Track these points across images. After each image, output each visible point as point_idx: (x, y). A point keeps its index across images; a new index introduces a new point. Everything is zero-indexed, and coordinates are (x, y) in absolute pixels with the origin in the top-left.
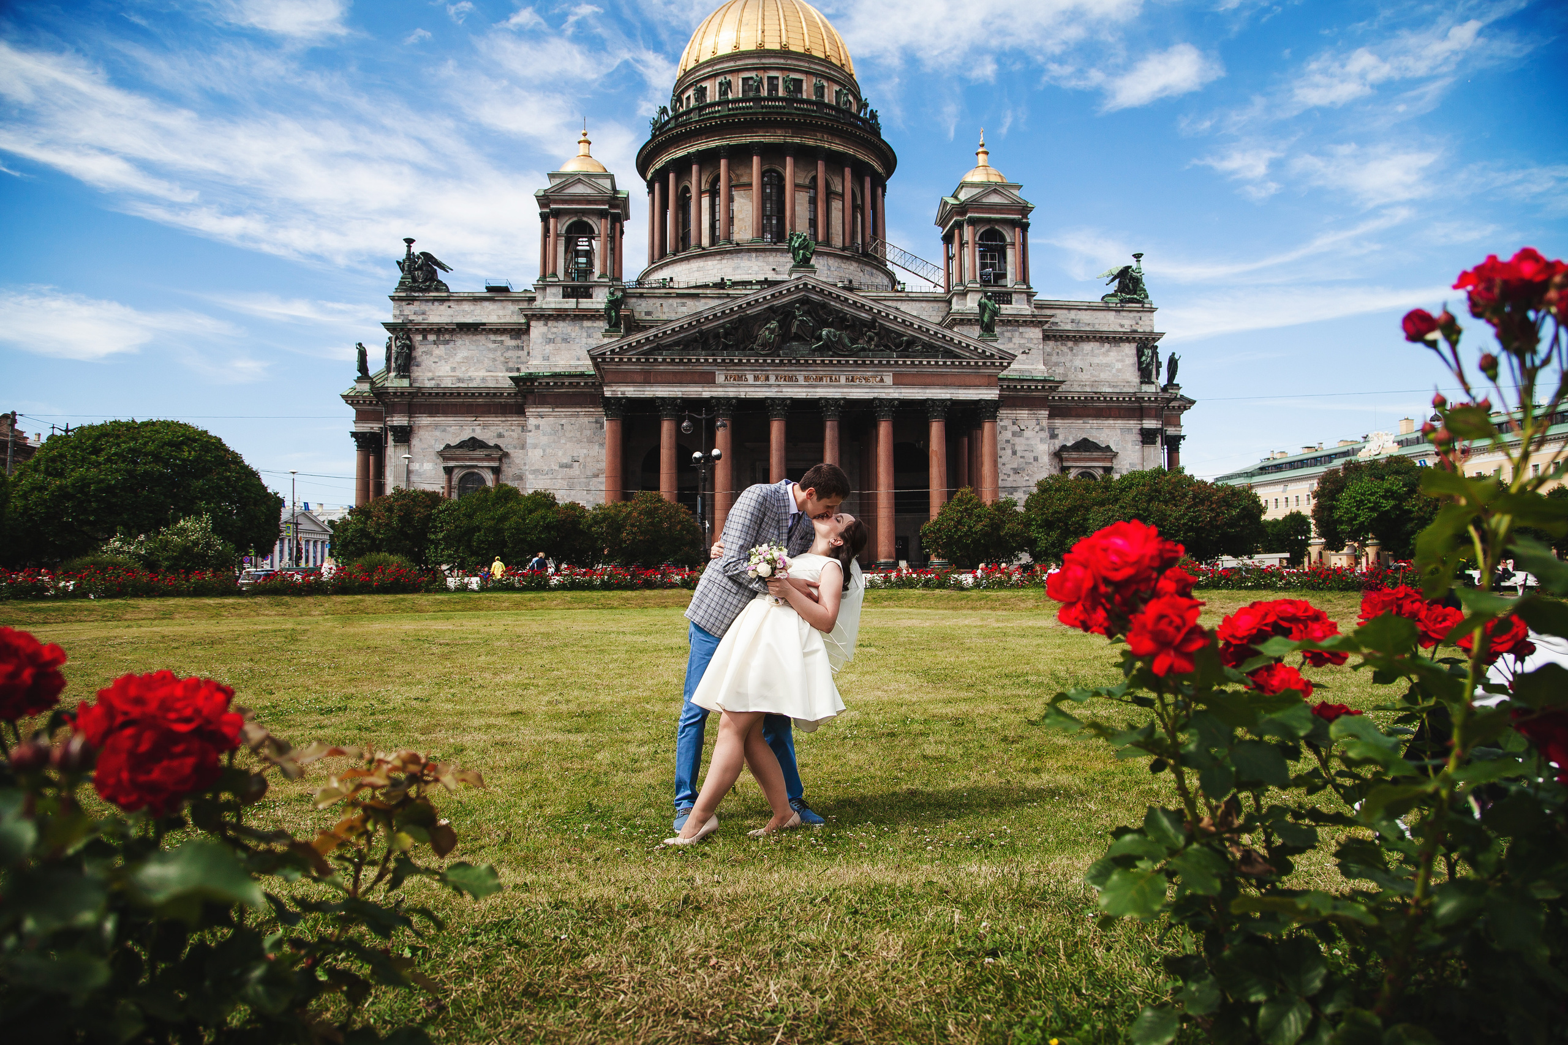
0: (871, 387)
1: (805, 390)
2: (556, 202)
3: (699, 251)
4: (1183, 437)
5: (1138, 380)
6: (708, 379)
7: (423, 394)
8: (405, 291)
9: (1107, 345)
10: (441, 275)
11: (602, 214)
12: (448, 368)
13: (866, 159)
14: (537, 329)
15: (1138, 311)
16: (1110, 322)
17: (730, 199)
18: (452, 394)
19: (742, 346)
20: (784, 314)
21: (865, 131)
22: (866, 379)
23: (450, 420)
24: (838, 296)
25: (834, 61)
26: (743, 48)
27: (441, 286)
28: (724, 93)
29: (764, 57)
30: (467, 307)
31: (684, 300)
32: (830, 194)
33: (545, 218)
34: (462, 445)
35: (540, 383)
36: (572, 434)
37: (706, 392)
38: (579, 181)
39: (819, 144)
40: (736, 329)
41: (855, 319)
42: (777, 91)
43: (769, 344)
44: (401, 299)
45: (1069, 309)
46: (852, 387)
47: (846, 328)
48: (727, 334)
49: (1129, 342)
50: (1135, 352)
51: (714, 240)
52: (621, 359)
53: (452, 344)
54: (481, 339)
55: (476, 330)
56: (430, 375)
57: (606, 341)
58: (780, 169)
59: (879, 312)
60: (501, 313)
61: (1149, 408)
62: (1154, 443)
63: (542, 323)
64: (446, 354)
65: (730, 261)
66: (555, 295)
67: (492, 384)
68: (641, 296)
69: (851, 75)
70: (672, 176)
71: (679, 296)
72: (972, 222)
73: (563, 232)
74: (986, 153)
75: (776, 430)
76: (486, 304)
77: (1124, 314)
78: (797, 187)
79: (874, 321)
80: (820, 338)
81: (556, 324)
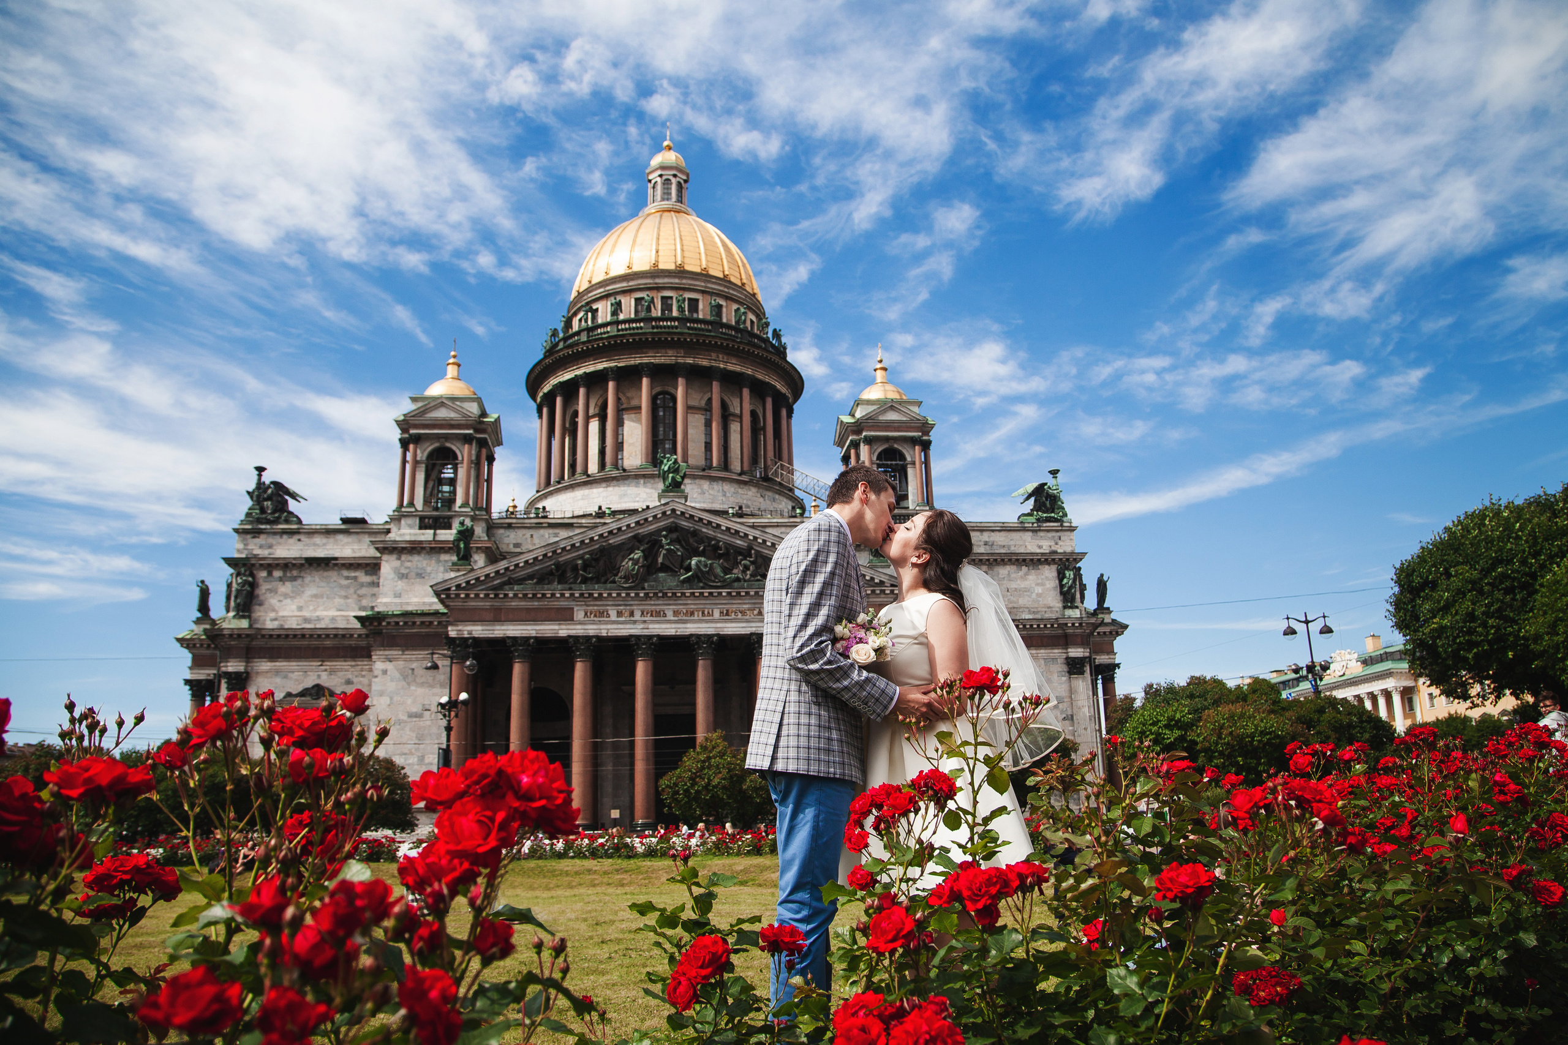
0: (747, 621)
1: (673, 626)
2: (416, 427)
3: (584, 478)
4: (1118, 666)
5: (1060, 605)
6: (566, 616)
7: (263, 636)
8: (251, 523)
9: (1024, 569)
10: (292, 505)
11: (467, 439)
12: (294, 607)
13: (767, 379)
14: (389, 565)
15: (1057, 531)
16: (1030, 544)
17: (619, 423)
18: (295, 636)
19: (603, 579)
20: (649, 543)
21: (765, 349)
22: (743, 613)
23: (293, 665)
24: (710, 523)
25: (733, 279)
26: (636, 268)
27: (291, 517)
28: (614, 313)
29: (658, 277)
30: (318, 540)
31: (557, 531)
32: (726, 417)
33: (404, 444)
34: (303, 693)
35: (389, 623)
36: (423, 680)
37: (563, 630)
38: (442, 404)
39: (714, 364)
40: (597, 560)
41: (729, 546)
42: (671, 310)
43: (633, 576)
44: (245, 532)
45: (982, 531)
46: (726, 621)
47: (720, 557)
48: (586, 566)
49: (1049, 564)
50: (1055, 574)
51: (602, 465)
52: (467, 595)
53: (299, 581)
54: (333, 575)
55: (327, 565)
56: (273, 615)
57: (453, 575)
58: (672, 391)
59: (755, 538)
60: (356, 547)
61: (1075, 635)
62: (1082, 673)
63: (394, 556)
64: (293, 592)
65: (617, 488)
66: (411, 527)
67: (342, 625)
68: (509, 526)
69: (754, 295)
70: (559, 401)
71: (552, 526)
72: (869, 441)
73: (424, 458)
74: (885, 369)
75: (642, 670)
76: (340, 537)
77: (1042, 534)
78: (689, 408)
79: (750, 548)
80: (688, 569)
81: (410, 558)
